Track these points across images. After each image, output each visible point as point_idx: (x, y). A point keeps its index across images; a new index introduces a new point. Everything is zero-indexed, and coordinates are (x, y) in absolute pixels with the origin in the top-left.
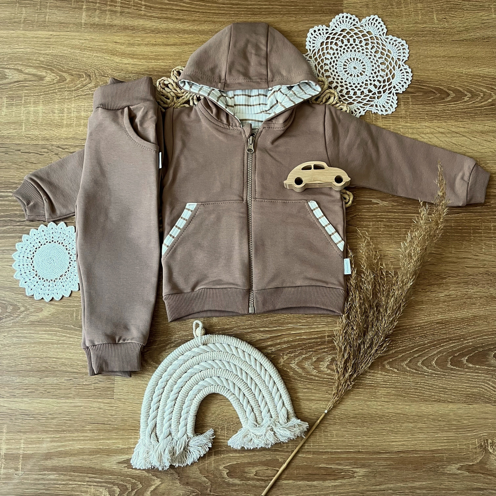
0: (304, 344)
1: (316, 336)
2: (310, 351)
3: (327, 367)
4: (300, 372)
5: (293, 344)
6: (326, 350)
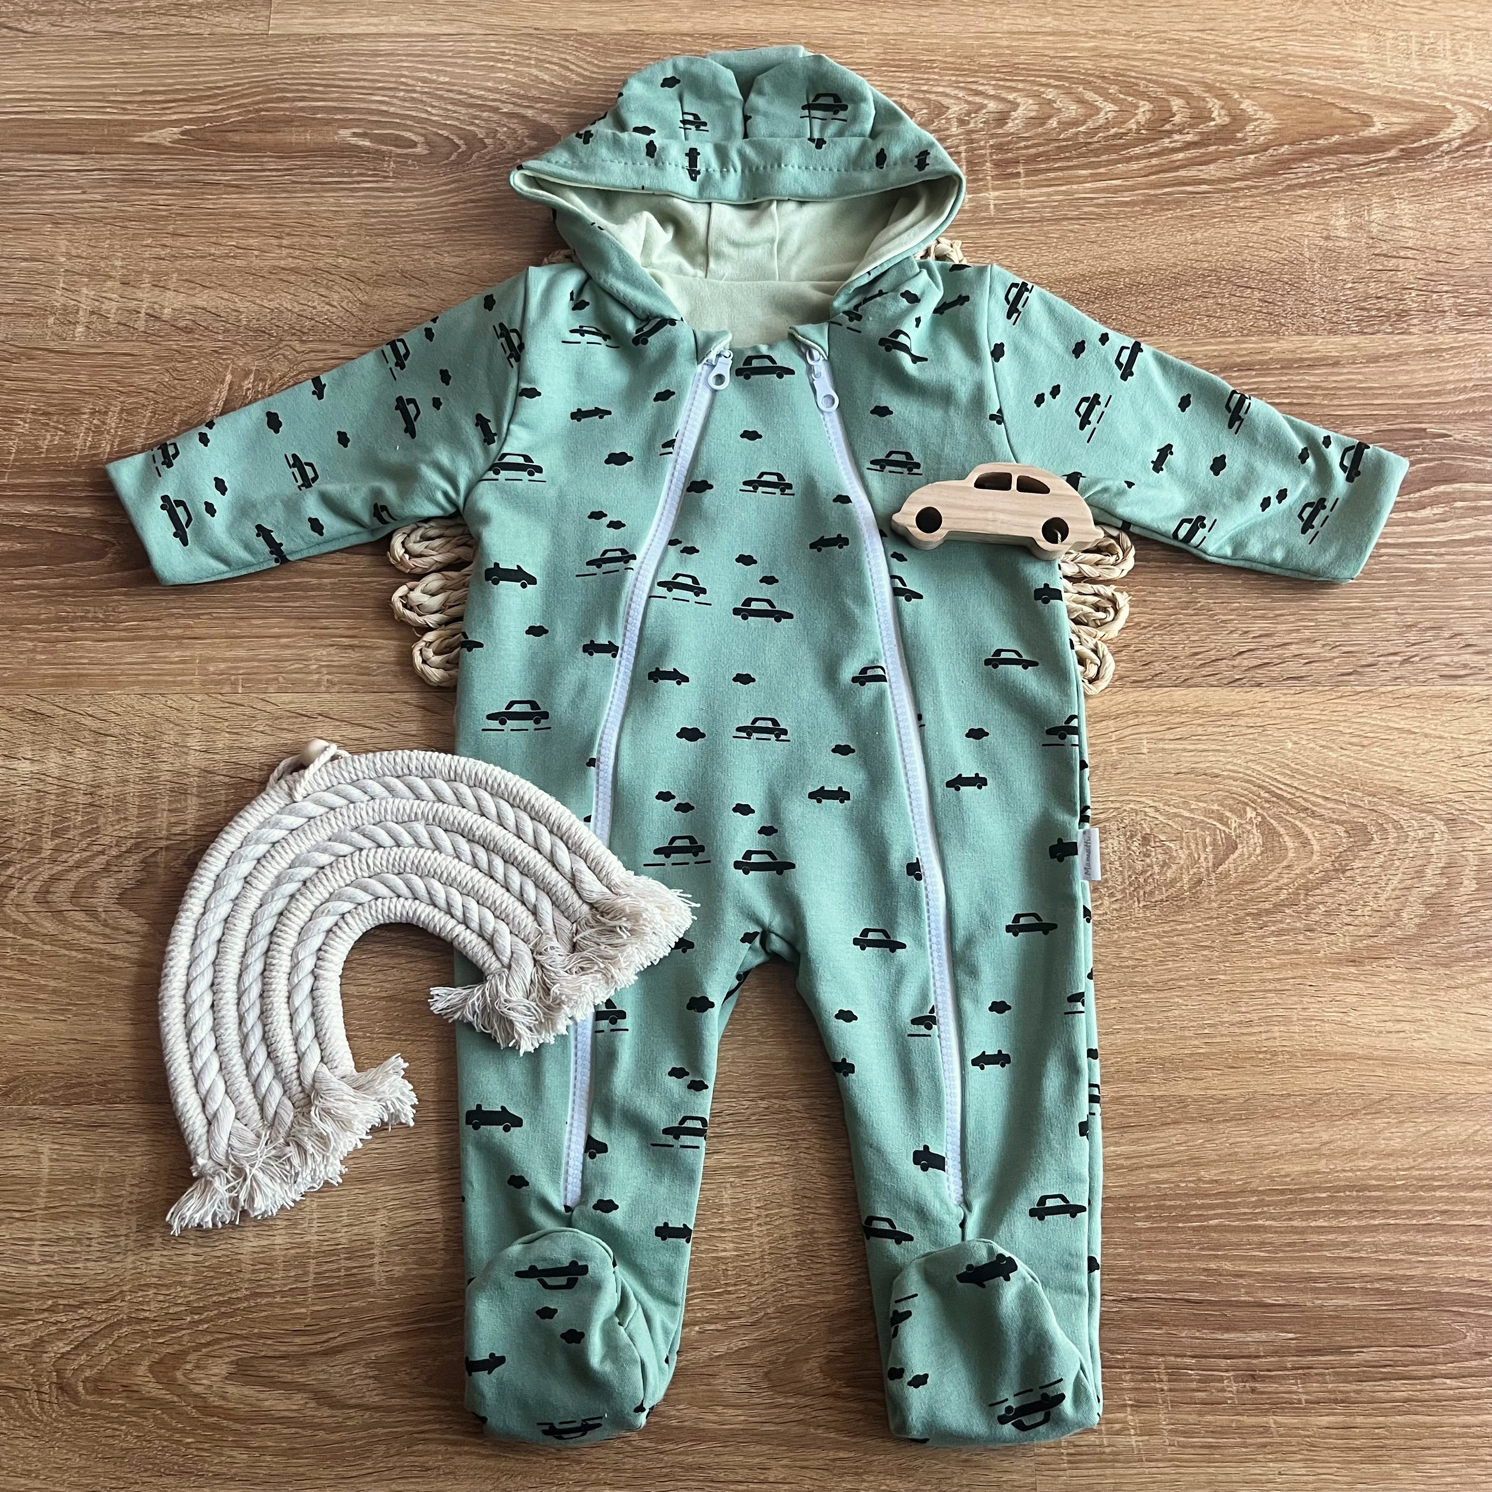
0: (1081, 155)
1: (1052, 175)
2: (1064, 140)
3: (1018, 105)
4: (1091, 94)
5: (1114, 156)
6: (1022, 144)
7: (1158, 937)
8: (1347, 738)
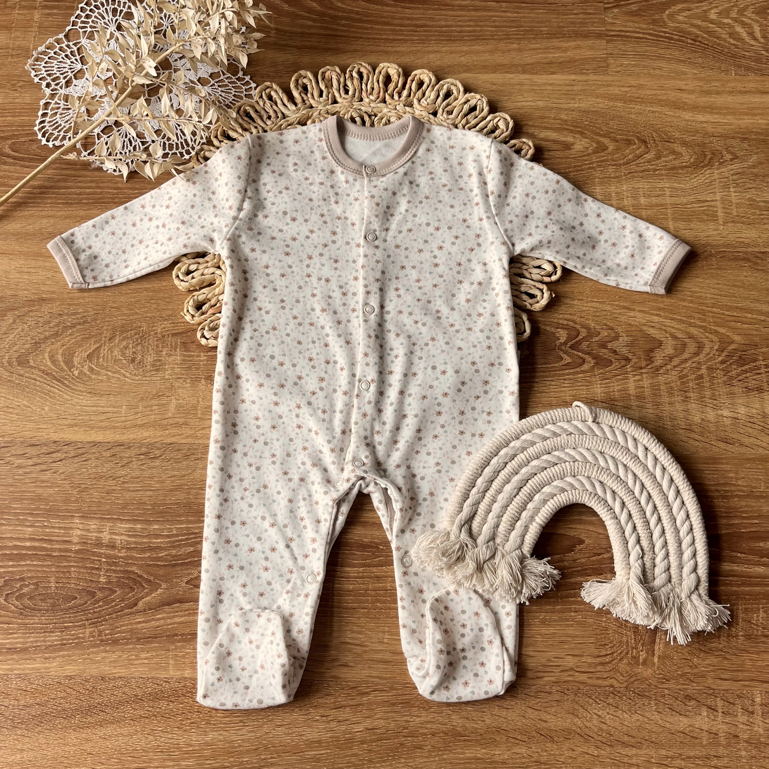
7: (136, 313)
8: (15, 411)
